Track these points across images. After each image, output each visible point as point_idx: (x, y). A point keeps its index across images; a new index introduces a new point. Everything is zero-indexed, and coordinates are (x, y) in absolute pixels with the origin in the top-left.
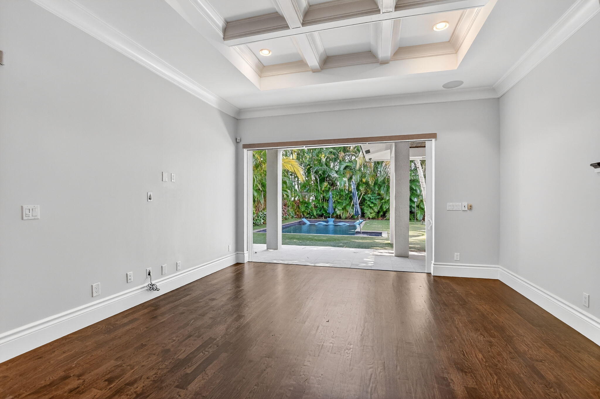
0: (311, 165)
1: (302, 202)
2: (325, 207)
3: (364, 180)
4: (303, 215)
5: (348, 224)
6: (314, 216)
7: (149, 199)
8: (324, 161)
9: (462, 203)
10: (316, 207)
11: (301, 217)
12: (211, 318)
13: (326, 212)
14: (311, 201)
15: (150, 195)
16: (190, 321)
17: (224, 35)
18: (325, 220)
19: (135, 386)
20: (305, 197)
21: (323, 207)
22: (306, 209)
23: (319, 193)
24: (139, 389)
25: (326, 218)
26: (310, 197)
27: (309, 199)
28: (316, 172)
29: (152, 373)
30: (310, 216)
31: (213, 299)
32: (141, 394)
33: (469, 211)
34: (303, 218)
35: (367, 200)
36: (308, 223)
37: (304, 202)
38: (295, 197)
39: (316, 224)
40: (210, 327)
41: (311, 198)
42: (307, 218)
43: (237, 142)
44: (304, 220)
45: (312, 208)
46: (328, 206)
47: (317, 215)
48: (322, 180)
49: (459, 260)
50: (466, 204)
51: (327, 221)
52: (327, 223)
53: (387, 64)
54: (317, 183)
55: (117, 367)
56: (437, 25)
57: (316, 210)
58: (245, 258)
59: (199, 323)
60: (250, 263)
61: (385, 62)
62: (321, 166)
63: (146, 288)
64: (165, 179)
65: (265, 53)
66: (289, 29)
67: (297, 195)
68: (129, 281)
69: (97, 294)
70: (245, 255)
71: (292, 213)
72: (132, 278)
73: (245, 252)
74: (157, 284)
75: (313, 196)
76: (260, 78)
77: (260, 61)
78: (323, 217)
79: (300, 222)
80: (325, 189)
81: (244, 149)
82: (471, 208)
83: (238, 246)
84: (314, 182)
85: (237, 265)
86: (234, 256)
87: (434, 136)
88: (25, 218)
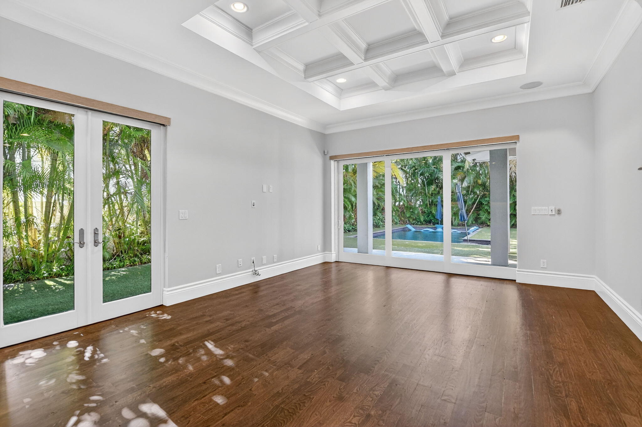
0: (416, 167)
1: (407, 207)
2: (433, 212)
3: (480, 182)
4: (409, 221)
5: (459, 232)
6: (420, 223)
7: (253, 206)
8: (431, 162)
9: (548, 208)
10: (423, 212)
11: (405, 223)
12: (294, 296)
13: (434, 217)
14: (417, 206)
15: (254, 203)
16: (280, 296)
17: (305, 75)
18: (434, 227)
19: (241, 324)
20: (411, 201)
21: (431, 212)
22: (412, 215)
23: (426, 196)
24: (243, 325)
25: (434, 224)
26: (416, 202)
27: (415, 203)
28: (422, 174)
29: (252, 319)
30: (416, 221)
31: (299, 285)
32: (243, 327)
33: (557, 215)
34: (407, 224)
35: (484, 204)
36: (413, 230)
37: (409, 206)
38: (400, 202)
39: (422, 230)
40: (293, 301)
41: (418, 202)
42: (413, 224)
43: (324, 154)
44: (409, 226)
45: (418, 213)
46: (437, 212)
47: (424, 221)
48: (430, 183)
49: (546, 267)
50: (553, 208)
51: (435, 228)
52: (434, 230)
53: (454, 76)
54: (425, 186)
55: (231, 314)
56: (495, 38)
57: (423, 216)
58: (333, 258)
59: (285, 298)
60: (337, 263)
61: (452, 74)
62: (427, 168)
63: (251, 273)
64: (265, 190)
65: (341, 80)
66: (355, 65)
67: (402, 199)
68: (240, 266)
69: (219, 272)
70: (333, 255)
71: (396, 219)
72: (241, 263)
73: (333, 253)
74: (259, 271)
75: (420, 200)
76: (340, 99)
77: (337, 86)
78: (431, 223)
79: (404, 228)
80: (433, 192)
81: (331, 160)
82: (559, 212)
83: (326, 246)
84: (421, 185)
85: (325, 263)
86: (323, 255)
87: (517, 137)
88: (181, 218)
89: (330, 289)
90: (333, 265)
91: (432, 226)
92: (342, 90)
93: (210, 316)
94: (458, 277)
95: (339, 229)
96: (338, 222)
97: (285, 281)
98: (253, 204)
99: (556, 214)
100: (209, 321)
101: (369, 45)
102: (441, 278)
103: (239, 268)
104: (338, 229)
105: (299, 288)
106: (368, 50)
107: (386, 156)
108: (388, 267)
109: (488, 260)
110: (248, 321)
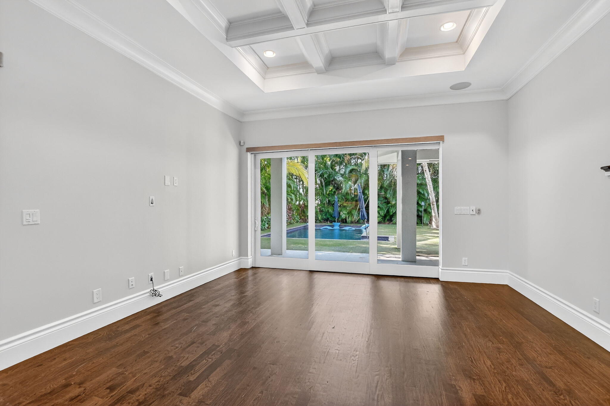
0: (316, 169)
2: (330, 211)
5: (353, 229)
6: (319, 221)
7: (152, 204)
8: (329, 164)
9: (470, 208)
10: (321, 211)
11: (306, 222)
12: (214, 325)
13: (332, 216)
16: (193, 327)
17: (227, 36)
18: (331, 224)
19: (137, 394)
21: (328, 211)
23: (324, 196)
25: (332, 222)
28: (322, 176)
32: (143, 402)
38: (300, 201)
39: (322, 228)
40: (214, 333)
41: (317, 202)
43: (241, 146)
46: (334, 210)
47: (322, 219)
48: (328, 184)
49: (467, 265)
50: (474, 208)
51: (333, 225)
52: (333, 228)
53: (393, 66)
54: (323, 187)
55: (119, 374)
56: (445, 25)
57: (321, 214)
58: (249, 263)
59: (202, 329)
60: (254, 269)
61: (391, 63)
62: (326, 169)
63: (148, 294)
64: (168, 182)
65: (269, 54)
66: (294, 29)
67: (302, 199)
68: (131, 287)
69: (98, 300)
70: (249, 260)
71: (297, 218)
72: (133, 283)
73: (249, 257)
74: (159, 290)
75: (319, 200)
76: (264, 79)
77: (264, 63)
78: (328, 221)
79: (305, 226)
80: (330, 192)
81: (248, 153)
82: (479, 212)
83: (242, 251)
84: (319, 186)
85: (241, 271)
86: (238, 261)
87: (441, 138)
88: (25, 223)
89: (258, 309)
90: (250, 272)
91: (329, 223)
92: (268, 68)
93: (80, 384)
94: (386, 278)
95: (257, 230)
96: (255, 222)
97: (197, 300)
98: (151, 200)
99: (476, 214)
100: (77, 397)
101: (315, 6)
102: (367, 281)
103: (129, 288)
104: (255, 231)
105: (217, 309)
106: (312, 12)
107: (310, 150)
108: (312, 272)
109: (399, 257)
110: (150, 386)
